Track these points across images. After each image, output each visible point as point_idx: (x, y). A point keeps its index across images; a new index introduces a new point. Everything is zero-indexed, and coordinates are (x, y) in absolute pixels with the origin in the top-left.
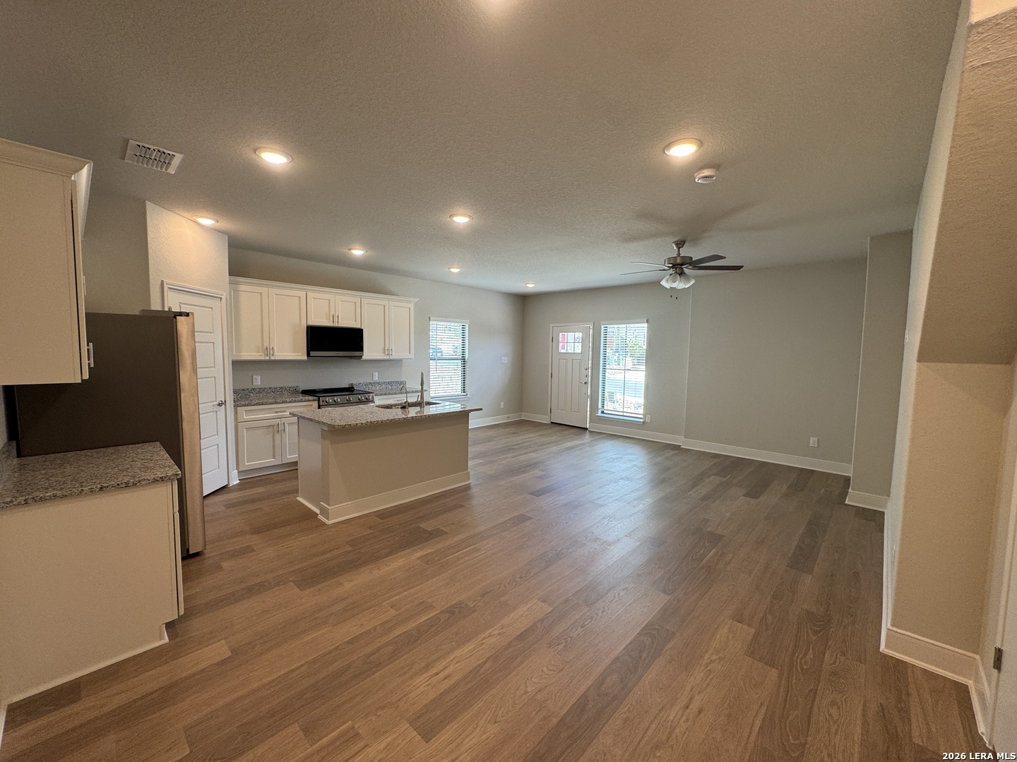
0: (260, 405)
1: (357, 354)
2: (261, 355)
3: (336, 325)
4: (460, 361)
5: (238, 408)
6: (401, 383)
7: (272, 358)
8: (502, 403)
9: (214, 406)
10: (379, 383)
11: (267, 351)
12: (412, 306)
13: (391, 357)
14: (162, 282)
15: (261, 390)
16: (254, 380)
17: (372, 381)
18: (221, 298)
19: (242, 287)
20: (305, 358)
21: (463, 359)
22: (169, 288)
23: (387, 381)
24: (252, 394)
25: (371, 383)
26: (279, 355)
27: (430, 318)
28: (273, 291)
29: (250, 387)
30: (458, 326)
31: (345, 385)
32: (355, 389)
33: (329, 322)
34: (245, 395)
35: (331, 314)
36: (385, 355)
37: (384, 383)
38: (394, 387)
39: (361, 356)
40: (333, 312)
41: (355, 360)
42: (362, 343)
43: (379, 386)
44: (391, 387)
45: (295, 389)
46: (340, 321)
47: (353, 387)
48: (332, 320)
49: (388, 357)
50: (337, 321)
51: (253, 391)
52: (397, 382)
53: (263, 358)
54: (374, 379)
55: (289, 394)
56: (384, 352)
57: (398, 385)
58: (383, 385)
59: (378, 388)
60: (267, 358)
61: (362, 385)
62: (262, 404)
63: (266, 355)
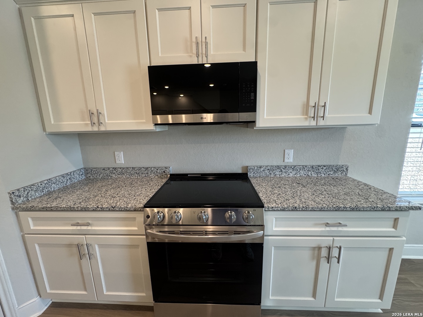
0: (47, 211)
1: (244, 116)
2: (87, 124)
3: (202, 61)
5: (20, 213)
6: (338, 169)
7: (102, 129)
10: (294, 168)
11: (93, 116)
13: (321, 123)
15: (123, 170)
16: (116, 158)
17: (280, 163)
20: (151, 127)
23: (309, 163)
24: (114, 176)
25: (278, 167)
26: (112, 125)
29: (112, 165)
31: (237, 169)
32: (250, 175)
33: (191, 56)
34: (107, 175)
35: (194, 40)
36: (306, 119)
37: (304, 167)
38: (323, 175)
39: (254, 122)
40: (196, 33)
41: (242, 128)
42: (252, 94)
43: (294, 173)
44: (316, 175)
45: (164, 172)
46: (212, 51)
47: (247, 174)
48: (194, 51)
49: (313, 123)
50: (204, 52)
51: (115, 172)
52: (329, 167)
53: (89, 129)
54: (286, 160)
55: (156, 177)
56: (305, 111)
57: (332, 173)
58: (302, 172)
59: (291, 175)
60: (95, 129)
61: (264, 170)
62: (51, 210)
63: (93, 124)
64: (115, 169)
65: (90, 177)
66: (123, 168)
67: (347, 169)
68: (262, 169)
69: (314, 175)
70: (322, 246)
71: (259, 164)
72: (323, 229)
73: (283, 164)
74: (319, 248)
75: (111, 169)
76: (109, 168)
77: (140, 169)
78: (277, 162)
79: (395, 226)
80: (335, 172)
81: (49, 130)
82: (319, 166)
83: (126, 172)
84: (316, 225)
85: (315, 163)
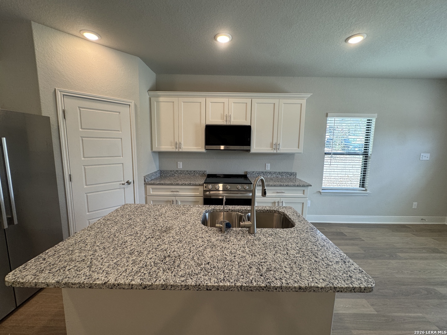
0: (160, 185)
1: (245, 148)
2: (173, 148)
3: (228, 124)
4: (361, 156)
5: (148, 186)
6: (291, 174)
7: (180, 150)
8: (415, 204)
9: (120, 184)
10: (270, 173)
11: (177, 145)
12: (304, 102)
13: (279, 152)
14: (55, 90)
15: (182, 172)
16: (178, 165)
17: (263, 170)
18: (130, 105)
19: (161, 99)
20: (203, 150)
21: (366, 154)
22: (63, 95)
23: (278, 171)
24: (176, 175)
25: (262, 172)
26: (186, 148)
27: (327, 114)
28: (181, 99)
29: (175, 169)
30: (362, 122)
31: (241, 172)
32: (248, 176)
33: (223, 121)
34: (172, 174)
35: (225, 115)
36: (272, 149)
37: (275, 173)
38: (285, 177)
39: (250, 150)
40: (226, 113)
41: (245, 152)
42: (249, 139)
43: (270, 175)
44: (281, 177)
45: (204, 173)
46: (232, 120)
47: (246, 175)
48: (225, 119)
49: (275, 152)
50: (229, 120)
51: (177, 172)
52: (287, 173)
53: (174, 150)
54: (266, 169)
55: (199, 176)
56: (272, 146)
57: (289, 176)
58: (274, 175)
59: (269, 176)
60: (177, 150)
61: (255, 174)
62: (162, 184)
63: (176, 148)
64: (177, 171)
65: (162, 175)
66: (182, 171)
67: (296, 174)
68: (254, 173)
69: (280, 177)
70: (276, 202)
71: (253, 170)
72: (276, 194)
73: (265, 171)
74: (275, 203)
75: (175, 171)
76: (174, 171)
77: (191, 171)
78: (261, 170)
79: (304, 194)
80: (290, 175)
81: (154, 150)
82: (282, 172)
83: (183, 173)
84: (273, 193)
85: (280, 171)
